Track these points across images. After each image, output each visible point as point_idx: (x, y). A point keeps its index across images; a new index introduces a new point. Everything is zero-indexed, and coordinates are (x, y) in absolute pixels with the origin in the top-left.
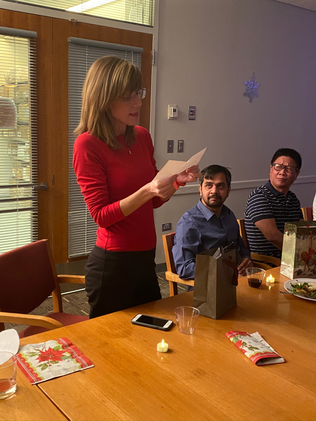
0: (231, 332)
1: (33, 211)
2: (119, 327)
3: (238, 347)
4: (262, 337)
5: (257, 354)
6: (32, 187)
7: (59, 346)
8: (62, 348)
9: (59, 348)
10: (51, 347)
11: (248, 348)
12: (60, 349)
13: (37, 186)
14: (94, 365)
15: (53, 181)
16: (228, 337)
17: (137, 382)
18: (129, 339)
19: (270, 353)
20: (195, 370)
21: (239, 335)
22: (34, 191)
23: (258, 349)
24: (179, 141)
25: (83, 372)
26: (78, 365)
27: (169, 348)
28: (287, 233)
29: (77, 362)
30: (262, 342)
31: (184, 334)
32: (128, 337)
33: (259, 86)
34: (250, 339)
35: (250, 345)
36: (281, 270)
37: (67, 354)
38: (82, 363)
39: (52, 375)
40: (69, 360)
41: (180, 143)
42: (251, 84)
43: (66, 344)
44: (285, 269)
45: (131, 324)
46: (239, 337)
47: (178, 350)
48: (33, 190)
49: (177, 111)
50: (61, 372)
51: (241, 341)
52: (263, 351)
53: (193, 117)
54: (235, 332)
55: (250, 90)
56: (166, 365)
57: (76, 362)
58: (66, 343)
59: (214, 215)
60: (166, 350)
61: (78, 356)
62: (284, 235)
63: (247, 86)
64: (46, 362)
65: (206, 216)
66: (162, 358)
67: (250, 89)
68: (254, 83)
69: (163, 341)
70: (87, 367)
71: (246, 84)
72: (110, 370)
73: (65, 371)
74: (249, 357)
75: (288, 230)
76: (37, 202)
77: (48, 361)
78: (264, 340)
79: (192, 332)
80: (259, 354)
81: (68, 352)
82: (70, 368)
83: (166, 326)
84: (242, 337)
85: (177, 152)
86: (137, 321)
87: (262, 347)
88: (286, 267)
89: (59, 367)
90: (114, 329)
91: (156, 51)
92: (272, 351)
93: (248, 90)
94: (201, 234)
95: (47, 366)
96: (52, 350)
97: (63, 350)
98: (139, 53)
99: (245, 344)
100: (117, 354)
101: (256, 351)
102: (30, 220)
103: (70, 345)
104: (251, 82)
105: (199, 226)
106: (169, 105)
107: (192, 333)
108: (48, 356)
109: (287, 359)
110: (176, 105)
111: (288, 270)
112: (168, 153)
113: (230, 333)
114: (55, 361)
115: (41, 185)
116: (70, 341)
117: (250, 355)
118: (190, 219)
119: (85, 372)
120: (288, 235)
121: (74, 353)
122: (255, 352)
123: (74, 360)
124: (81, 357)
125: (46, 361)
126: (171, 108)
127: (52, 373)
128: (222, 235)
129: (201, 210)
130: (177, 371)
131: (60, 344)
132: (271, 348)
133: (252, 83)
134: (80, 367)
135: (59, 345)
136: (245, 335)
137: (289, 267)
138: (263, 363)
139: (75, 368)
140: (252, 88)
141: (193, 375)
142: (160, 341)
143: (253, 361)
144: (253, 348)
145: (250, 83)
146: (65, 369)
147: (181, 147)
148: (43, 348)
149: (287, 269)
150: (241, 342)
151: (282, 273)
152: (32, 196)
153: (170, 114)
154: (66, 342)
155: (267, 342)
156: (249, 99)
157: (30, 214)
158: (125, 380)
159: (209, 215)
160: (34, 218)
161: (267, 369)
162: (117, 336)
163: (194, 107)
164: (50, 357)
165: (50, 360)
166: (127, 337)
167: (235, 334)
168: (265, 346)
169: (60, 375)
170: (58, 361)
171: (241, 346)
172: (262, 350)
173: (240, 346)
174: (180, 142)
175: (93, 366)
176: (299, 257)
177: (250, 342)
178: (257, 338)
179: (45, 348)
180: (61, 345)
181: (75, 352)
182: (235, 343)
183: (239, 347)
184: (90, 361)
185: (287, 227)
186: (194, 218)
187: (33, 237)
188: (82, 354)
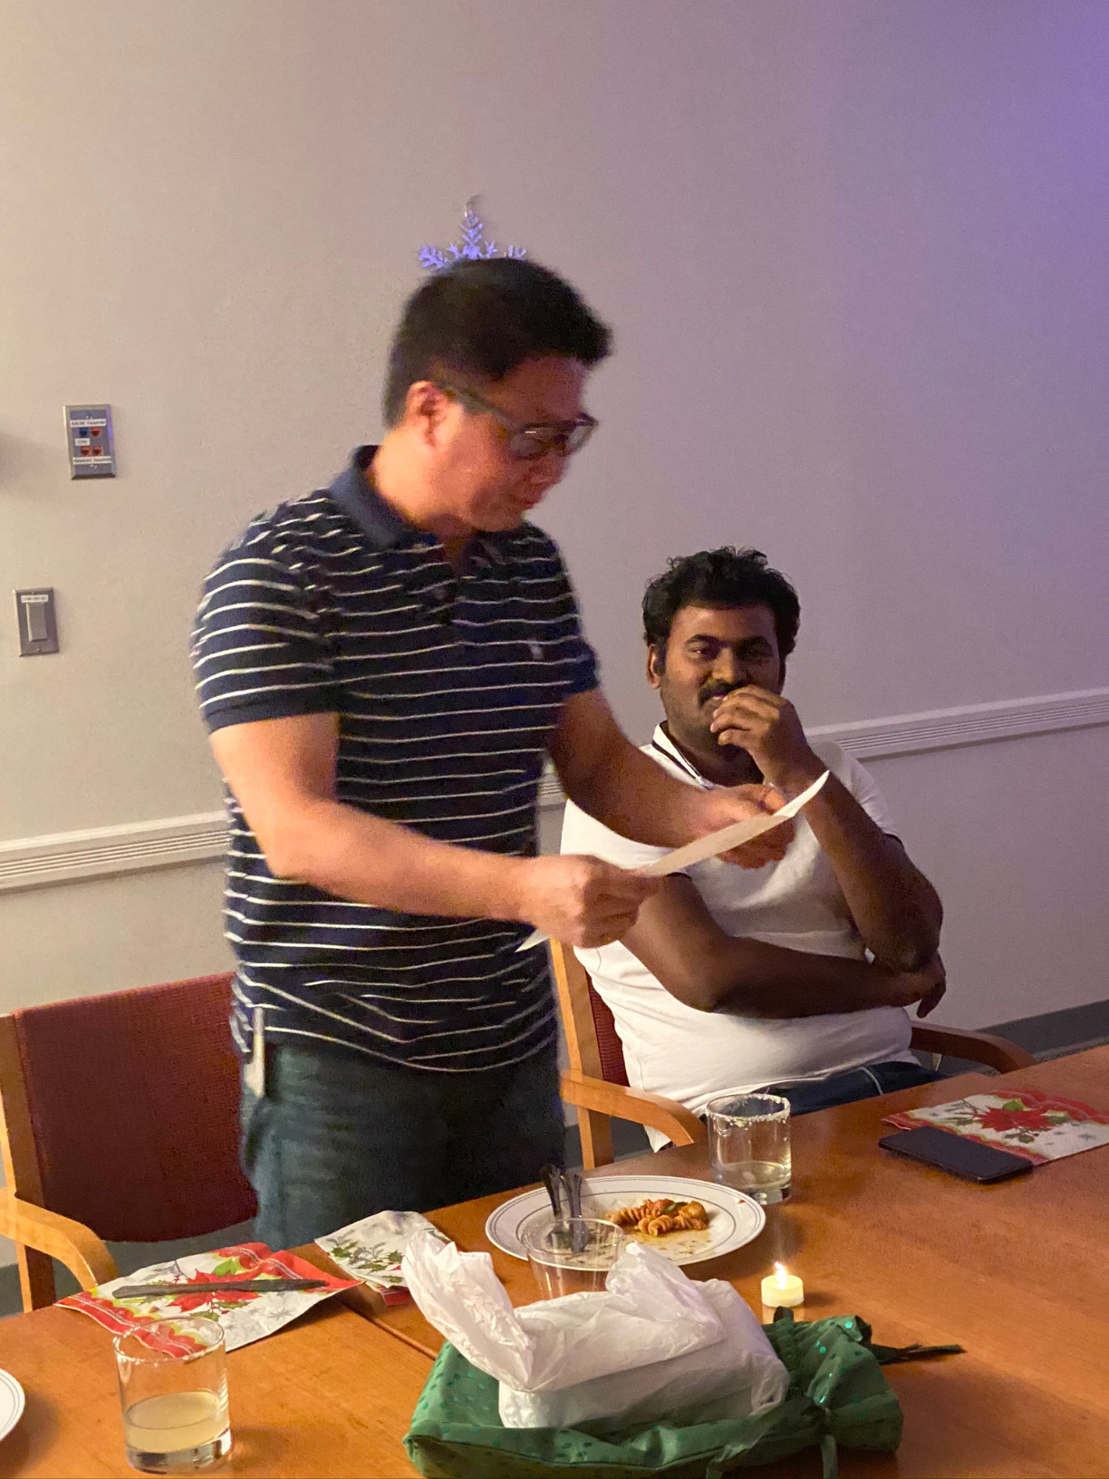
24: (23, 597)
41: (30, 608)
53: (102, 459)
71: (433, 260)
104: (461, 252)
147: (43, 628)
163: (103, 412)
174: (33, 599)
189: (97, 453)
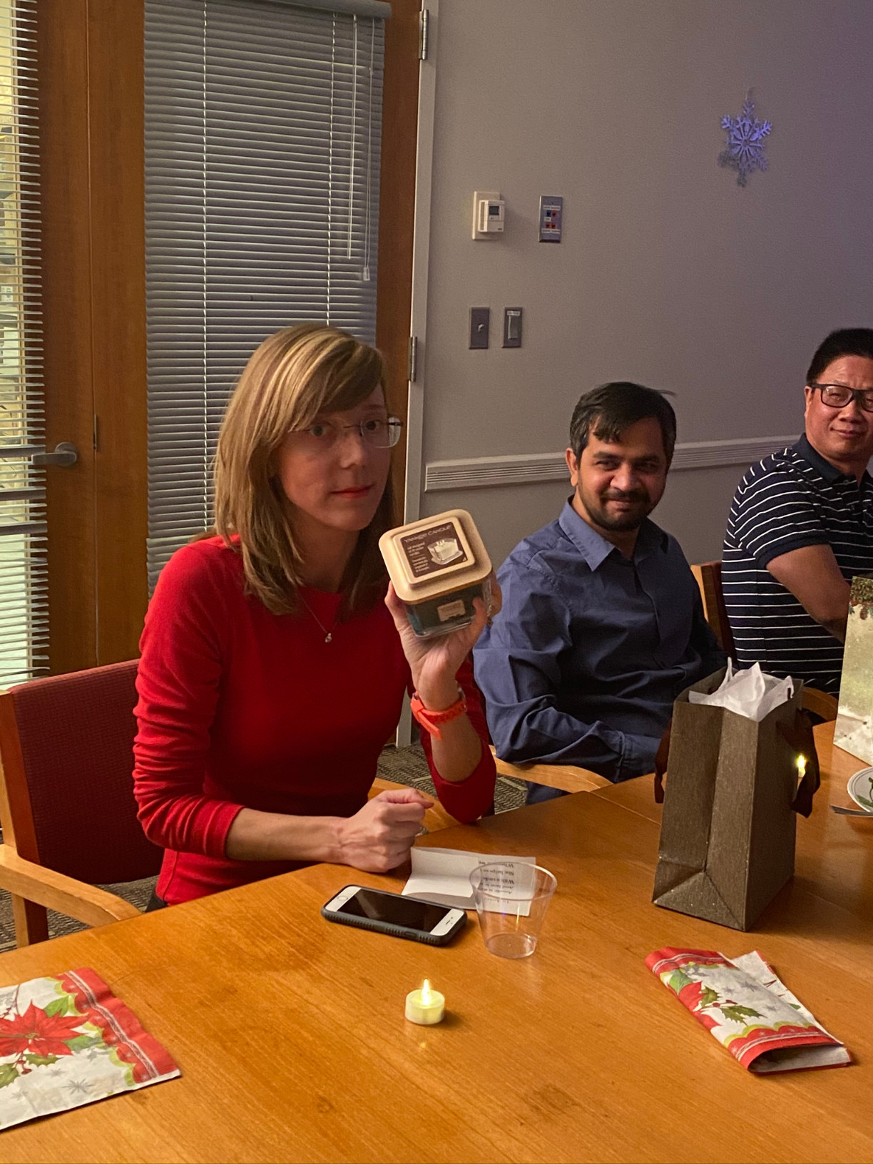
0: (664, 950)
1: (31, 536)
2: (279, 932)
3: (688, 1009)
4: (774, 969)
5: (755, 1034)
6: (26, 458)
7: (66, 999)
8: (74, 1006)
9: (65, 1007)
10: (35, 1004)
11: (723, 1010)
12: (66, 1012)
13: (44, 453)
14: (180, 1070)
15: (97, 439)
16: (655, 968)
17: (325, 1135)
18: (312, 976)
19: (799, 1029)
20: (535, 1093)
21: (692, 963)
22: (33, 471)
23: (758, 1015)
24: (508, 312)
25: (141, 1095)
26: (126, 1069)
27: (448, 1009)
28: (858, 609)
29: (123, 1058)
30: (773, 988)
31: (502, 960)
32: (309, 967)
33: (768, 133)
34: (731, 977)
35: (728, 1001)
36: (837, 733)
37: (90, 1030)
38: (138, 1061)
39: (30, 1110)
40: (96, 1050)
41: (510, 318)
42: (744, 125)
43: (89, 994)
44: (851, 729)
45: (323, 920)
46: (691, 971)
47: (478, 1015)
48: (30, 467)
49: (501, 211)
50: (63, 1096)
51: (700, 983)
52: (776, 1024)
53: (556, 231)
54: (678, 951)
55: (740, 145)
56: (436, 1073)
57: (116, 1057)
58: (90, 990)
59: (615, 551)
60: (435, 1017)
61: (127, 1038)
62: (849, 615)
63: (732, 133)
64: (13, 1058)
65: (586, 555)
66: (423, 1045)
67: (739, 143)
68: (753, 123)
69: (426, 983)
70: (155, 1076)
71: (728, 125)
72: (237, 1088)
73: (76, 1091)
74: (727, 1045)
75: (864, 600)
76: (45, 505)
77: (23, 1055)
78: (779, 981)
79: (531, 949)
80: (762, 1034)
81: (95, 1023)
82: (96, 1081)
83: (442, 929)
84: (702, 970)
85: (502, 346)
86: (342, 909)
87: (771, 1009)
88: (854, 722)
89: (57, 1077)
90: (262, 937)
91: (435, 14)
92: (806, 1023)
93: (732, 146)
94: (572, 615)
95: (17, 1075)
96: (38, 1014)
97: (80, 1015)
98: (378, 20)
99: (711, 996)
100: (266, 1031)
101: (751, 1021)
102: (23, 563)
103: (105, 995)
104: (742, 121)
105: (563, 588)
106: (475, 193)
107: (532, 952)
108: (21, 1035)
109: (860, 1054)
110: (498, 193)
111: (863, 736)
112: (471, 348)
113: (661, 956)
114: (46, 1056)
115: (57, 451)
116: (105, 983)
117: (730, 1037)
118: (536, 566)
119: (146, 1098)
120: (863, 616)
121: (113, 1024)
122: (748, 1027)
123: (113, 1050)
124: (136, 1041)
125: (15, 1054)
126: (481, 201)
127: (31, 1101)
128: (643, 618)
129: (571, 534)
130: (473, 1095)
131: (69, 991)
132: (803, 1010)
133: (748, 122)
134: (131, 1078)
135: (65, 994)
136: (713, 962)
137: (865, 723)
138: (774, 1066)
139: (113, 1083)
140: (745, 140)
141: (526, 1110)
142: (416, 985)
143: (739, 1059)
144: (740, 1009)
145: (740, 125)
146: (78, 1087)
147: (516, 331)
148: (9, 1007)
149: (858, 731)
150: (700, 990)
151: (840, 742)
152: (27, 486)
153: (479, 221)
154: (91, 987)
155: (789, 989)
156: (736, 175)
157: (22, 546)
158: (286, 1128)
159: (596, 552)
160: (35, 559)
161: (789, 1088)
162: (270, 964)
163: (559, 201)
164: (30, 1041)
165: (27, 1052)
166: (303, 969)
167: (677, 958)
168: (782, 1002)
169: (56, 1107)
170: (58, 1056)
171: (697, 1005)
172: (770, 1020)
173: (694, 1002)
174: (512, 313)
175: (176, 1073)
177: (732, 988)
178: (753, 974)
179: (16, 1006)
180: (71, 998)
181: (119, 1023)
182: (678, 991)
183: (691, 1007)
184: (169, 1055)
185: (858, 590)
186: (549, 560)
187: (34, 618)
188: (143, 1029)
189: (553, 227)
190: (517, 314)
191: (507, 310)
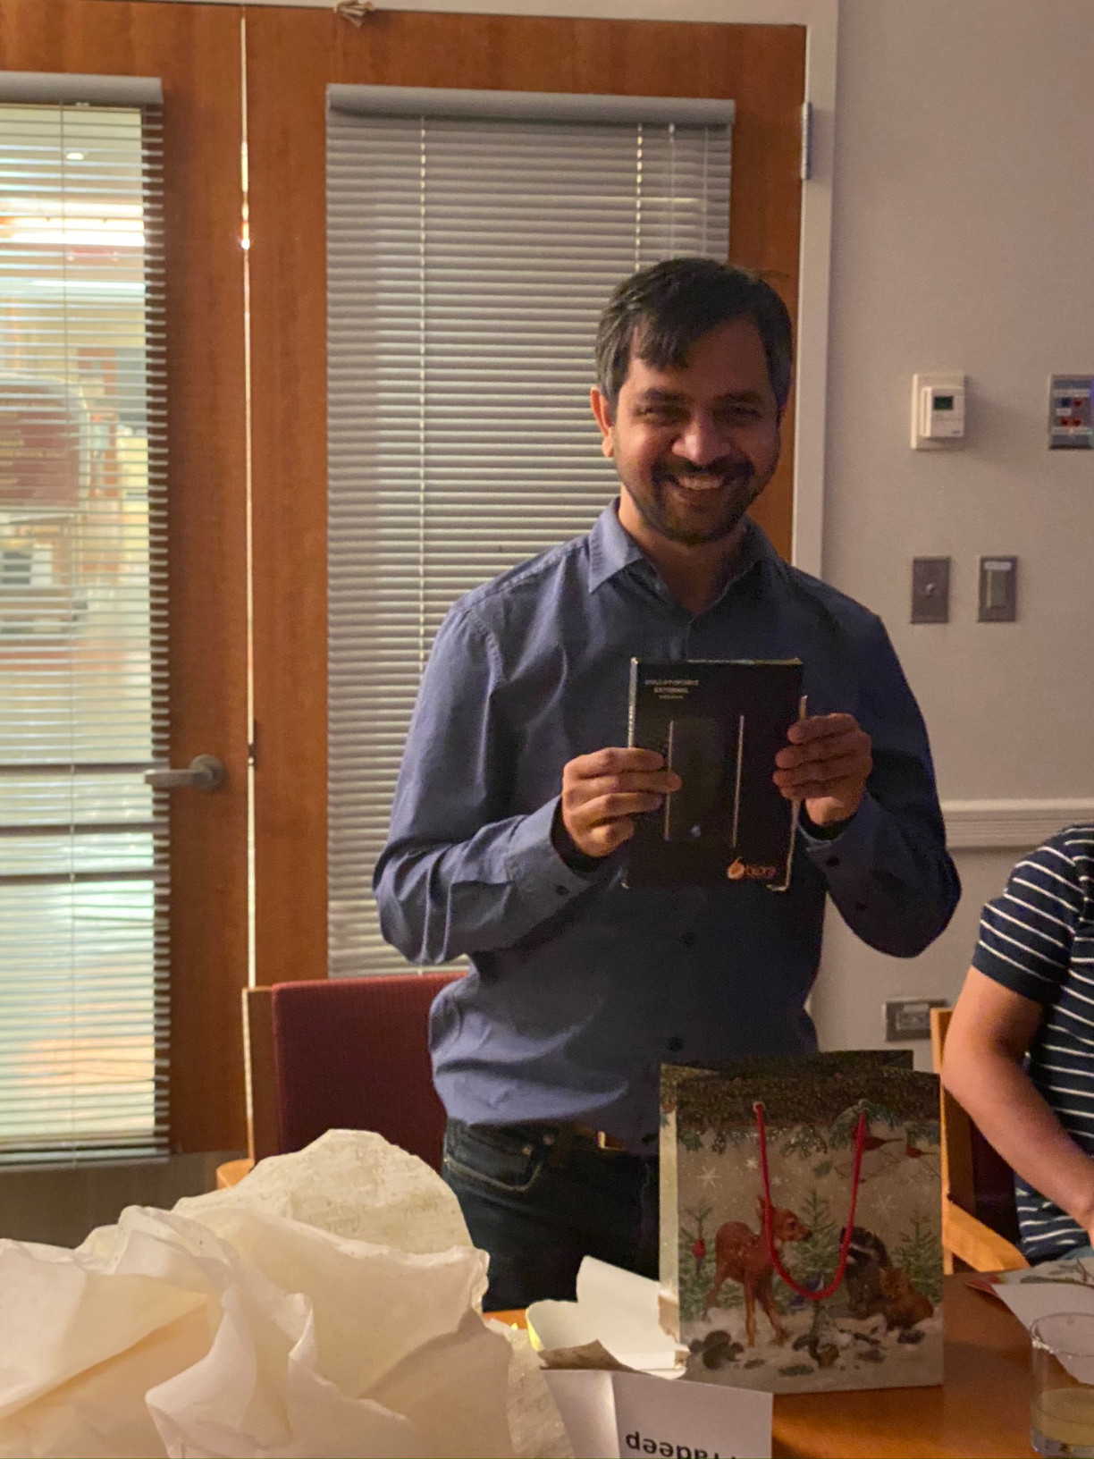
13: (165, 770)
24: (988, 564)
41: (990, 575)
49: (958, 403)
53: (1081, 430)
85: (976, 618)
91: (825, 110)
98: (713, 127)
106: (916, 377)
112: (914, 622)
115: (193, 767)
126: (924, 389)
147: (1003, 594)
153: (921, 422)
163: (1088, 381)
174: (996, 566)
176: (708, 1257)
189: (1077, 423)
190: (1006, 566)
191: (983, 561)
